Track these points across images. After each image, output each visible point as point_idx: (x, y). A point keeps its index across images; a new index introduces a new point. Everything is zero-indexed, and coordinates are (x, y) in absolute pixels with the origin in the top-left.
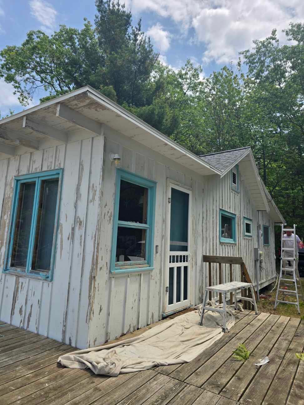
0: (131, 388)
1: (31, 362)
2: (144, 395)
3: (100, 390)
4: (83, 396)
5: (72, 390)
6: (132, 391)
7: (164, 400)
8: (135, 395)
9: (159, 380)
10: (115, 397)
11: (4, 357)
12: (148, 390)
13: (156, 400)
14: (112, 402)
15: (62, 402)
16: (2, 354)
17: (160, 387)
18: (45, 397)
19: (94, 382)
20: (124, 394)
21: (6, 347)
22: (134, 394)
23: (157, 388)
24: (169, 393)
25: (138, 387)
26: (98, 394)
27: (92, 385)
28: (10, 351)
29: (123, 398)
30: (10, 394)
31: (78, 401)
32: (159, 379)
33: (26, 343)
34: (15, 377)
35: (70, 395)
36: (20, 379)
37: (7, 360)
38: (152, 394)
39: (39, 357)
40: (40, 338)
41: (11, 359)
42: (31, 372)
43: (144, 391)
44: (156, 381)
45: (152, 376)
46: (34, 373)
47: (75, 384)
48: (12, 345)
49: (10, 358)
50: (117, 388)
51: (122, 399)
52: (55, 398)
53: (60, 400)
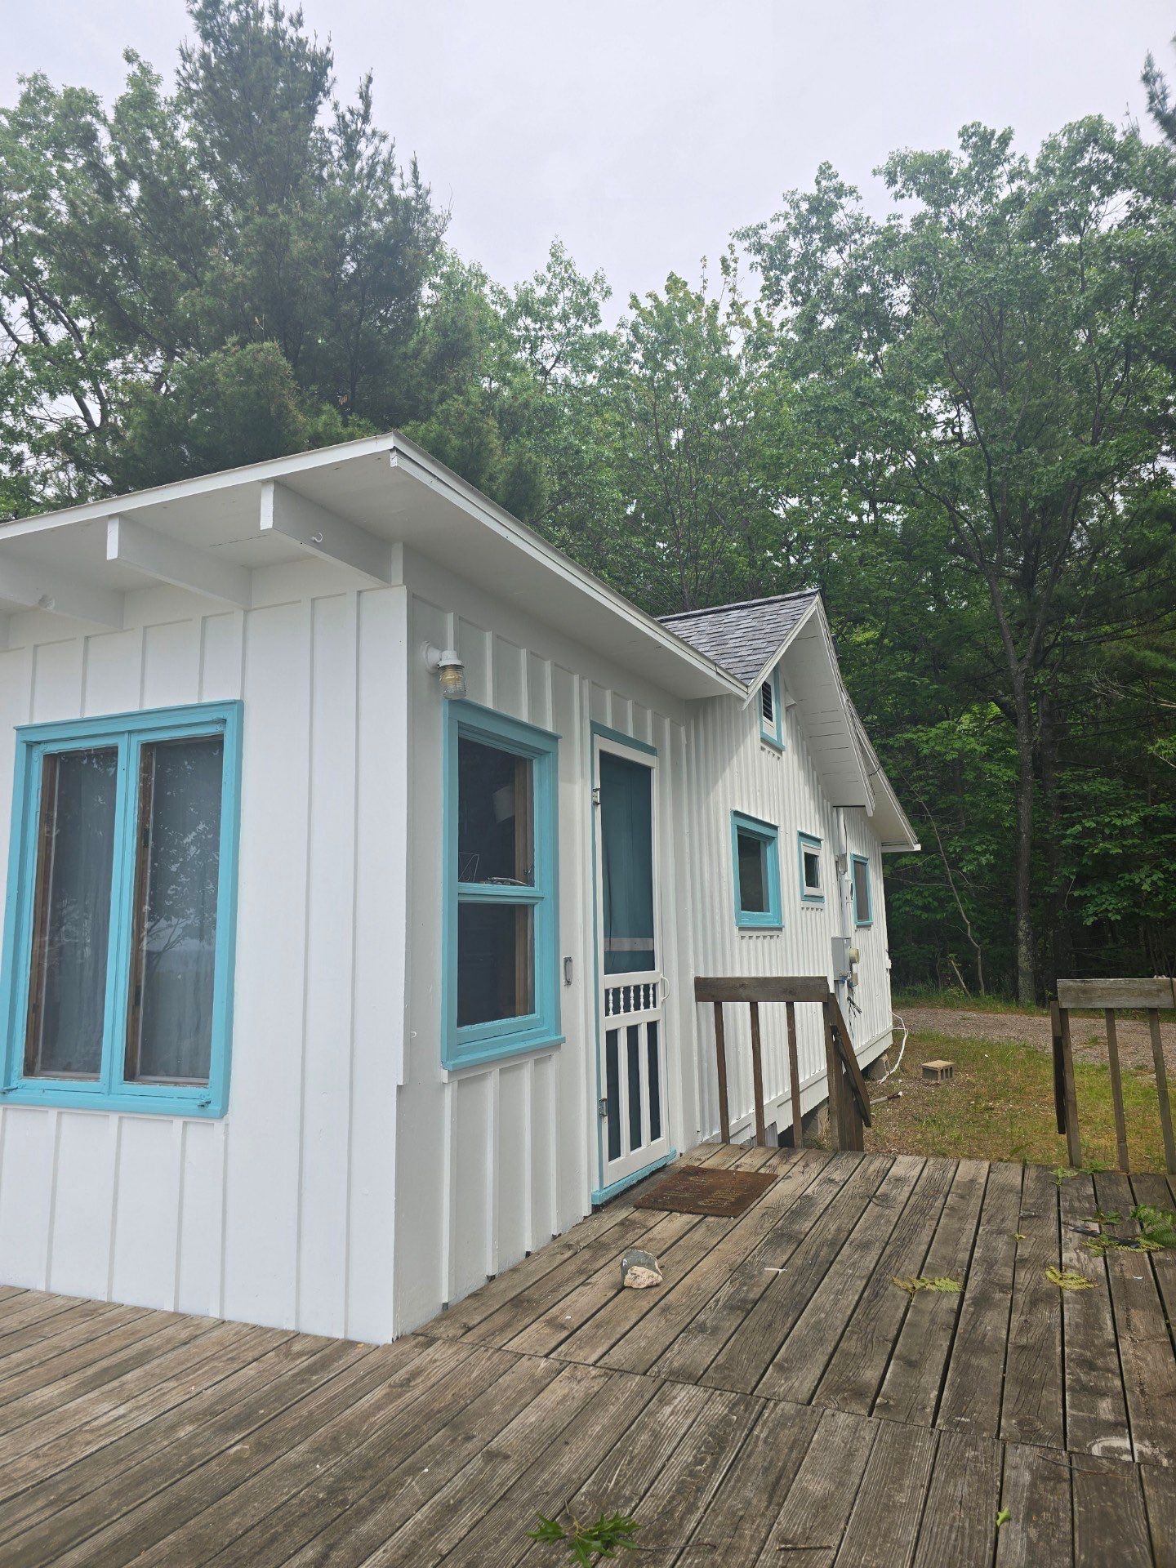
0: (599, 1437)
1: (219, 1408)
2: (652, 1451)
3: (506, 1457)
4: (459, 1481)
5: (414, 1470)
6: (610, 1444)
7: (719, 1454)
8: (622, 1453)
9: (677, 1401)
10: (564, 1471)
11: (106, 1406)
12: (655, 1435)
13: (695, 1457)
14: (564, 1485)
15: (402, 1510)
16: (91, 1395)
17: (689, 1421)
18: (336, 1505)
19: (474, 1437)
20: (585, 1458)
21: (90, 1371)
22: (619, 1450)
23: (681, 1425)
24: (725, 1433)
25: (621, 1429)
26: (505, 1469)
27: (470, 1446)
28: (115, 1383)
29: (592, 1467)
30: (211, 1514)
31: (453, 1498)
32: (675, 1398)
33: (158, 1348)
34: (192, 1463)
35: (414, 1486)
36: (214, 1463)
37: (122, 1410)
38: (675, 1444)
39: (231, 1387)
40: (198, 1326)
41: (137, 1408)
42: (238, 1437)
43: (644, 1437)
44: (666, 1404)
45: (651, 1393)
46: (251, 1439)
47: (414, 1452)
48: (105, 1363)
49: (129, 1405)
50: (556, 1442)
51: (588, 1471)
52: (372, 1501)
53: (391, 1504)
